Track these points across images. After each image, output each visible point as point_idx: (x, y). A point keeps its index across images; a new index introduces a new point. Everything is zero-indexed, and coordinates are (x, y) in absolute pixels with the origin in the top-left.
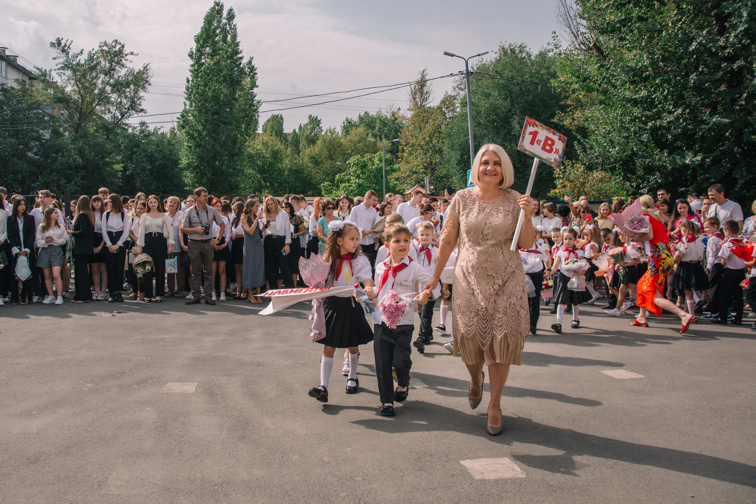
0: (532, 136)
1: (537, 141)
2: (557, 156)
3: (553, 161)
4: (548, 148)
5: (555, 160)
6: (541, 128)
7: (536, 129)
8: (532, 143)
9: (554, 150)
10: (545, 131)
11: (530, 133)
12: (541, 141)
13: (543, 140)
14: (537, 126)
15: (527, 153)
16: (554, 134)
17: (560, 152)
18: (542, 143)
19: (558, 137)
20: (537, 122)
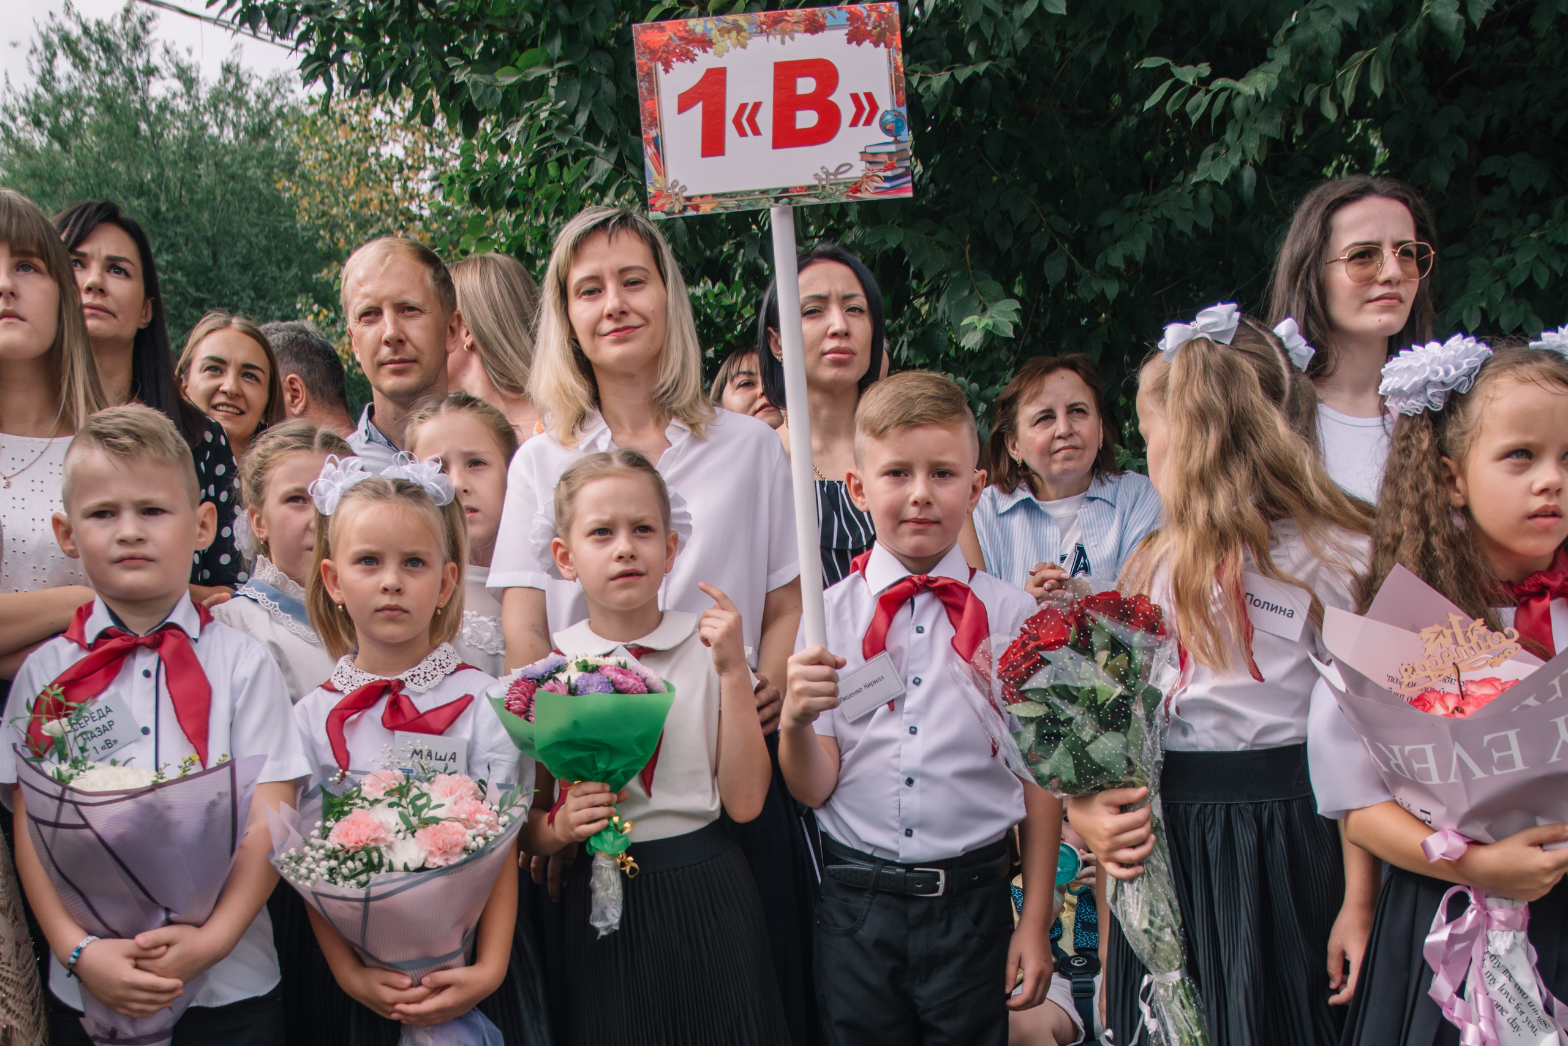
0: (698, 108)
1: (737, 122)
2: (873, 135)
3: (858, 170)
4: (806, 119)
5: (870, 157)
6: (729, 41)
7: (706, 60)
8: (713, 145)
9: (847, 111)
10: (757, 43)
11: (685, 103)
12: (757, 106)
13: (764, 92)
14: (705, 43)
15: (706, 209)
16: (814, 27)
17: (885, 102)
18: (765, 119)
19: (841, 34)
20: (697, 25)
